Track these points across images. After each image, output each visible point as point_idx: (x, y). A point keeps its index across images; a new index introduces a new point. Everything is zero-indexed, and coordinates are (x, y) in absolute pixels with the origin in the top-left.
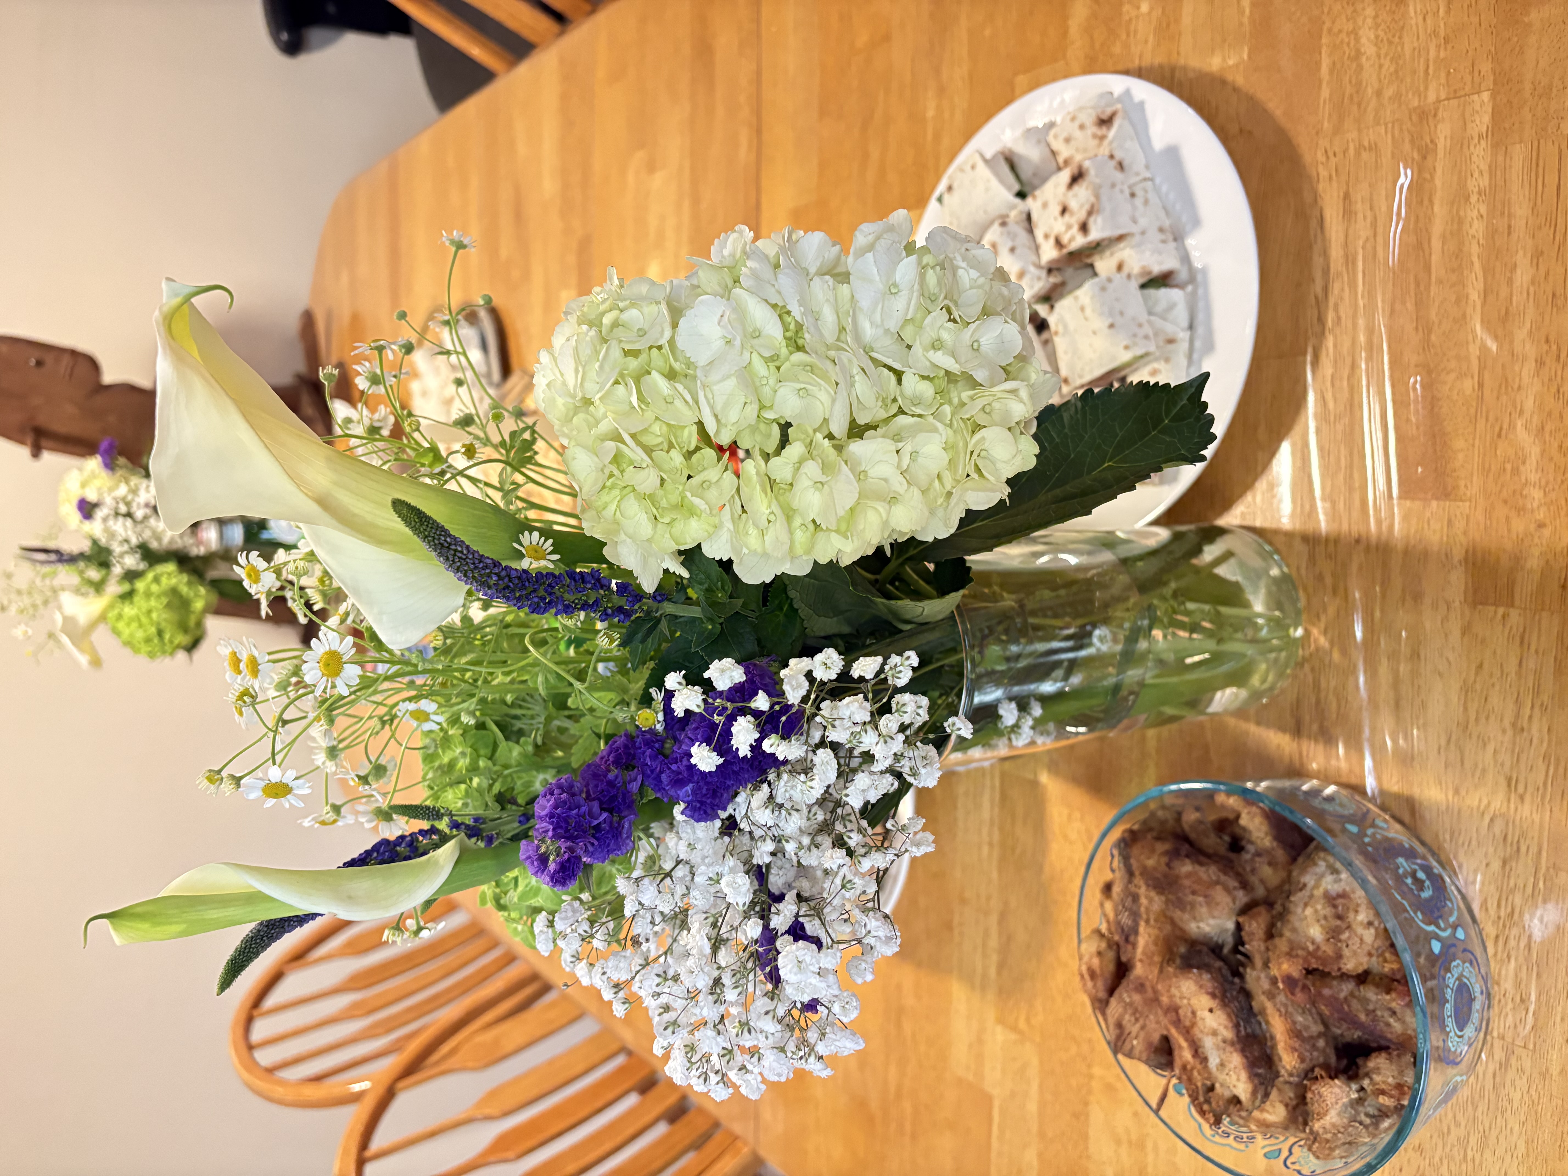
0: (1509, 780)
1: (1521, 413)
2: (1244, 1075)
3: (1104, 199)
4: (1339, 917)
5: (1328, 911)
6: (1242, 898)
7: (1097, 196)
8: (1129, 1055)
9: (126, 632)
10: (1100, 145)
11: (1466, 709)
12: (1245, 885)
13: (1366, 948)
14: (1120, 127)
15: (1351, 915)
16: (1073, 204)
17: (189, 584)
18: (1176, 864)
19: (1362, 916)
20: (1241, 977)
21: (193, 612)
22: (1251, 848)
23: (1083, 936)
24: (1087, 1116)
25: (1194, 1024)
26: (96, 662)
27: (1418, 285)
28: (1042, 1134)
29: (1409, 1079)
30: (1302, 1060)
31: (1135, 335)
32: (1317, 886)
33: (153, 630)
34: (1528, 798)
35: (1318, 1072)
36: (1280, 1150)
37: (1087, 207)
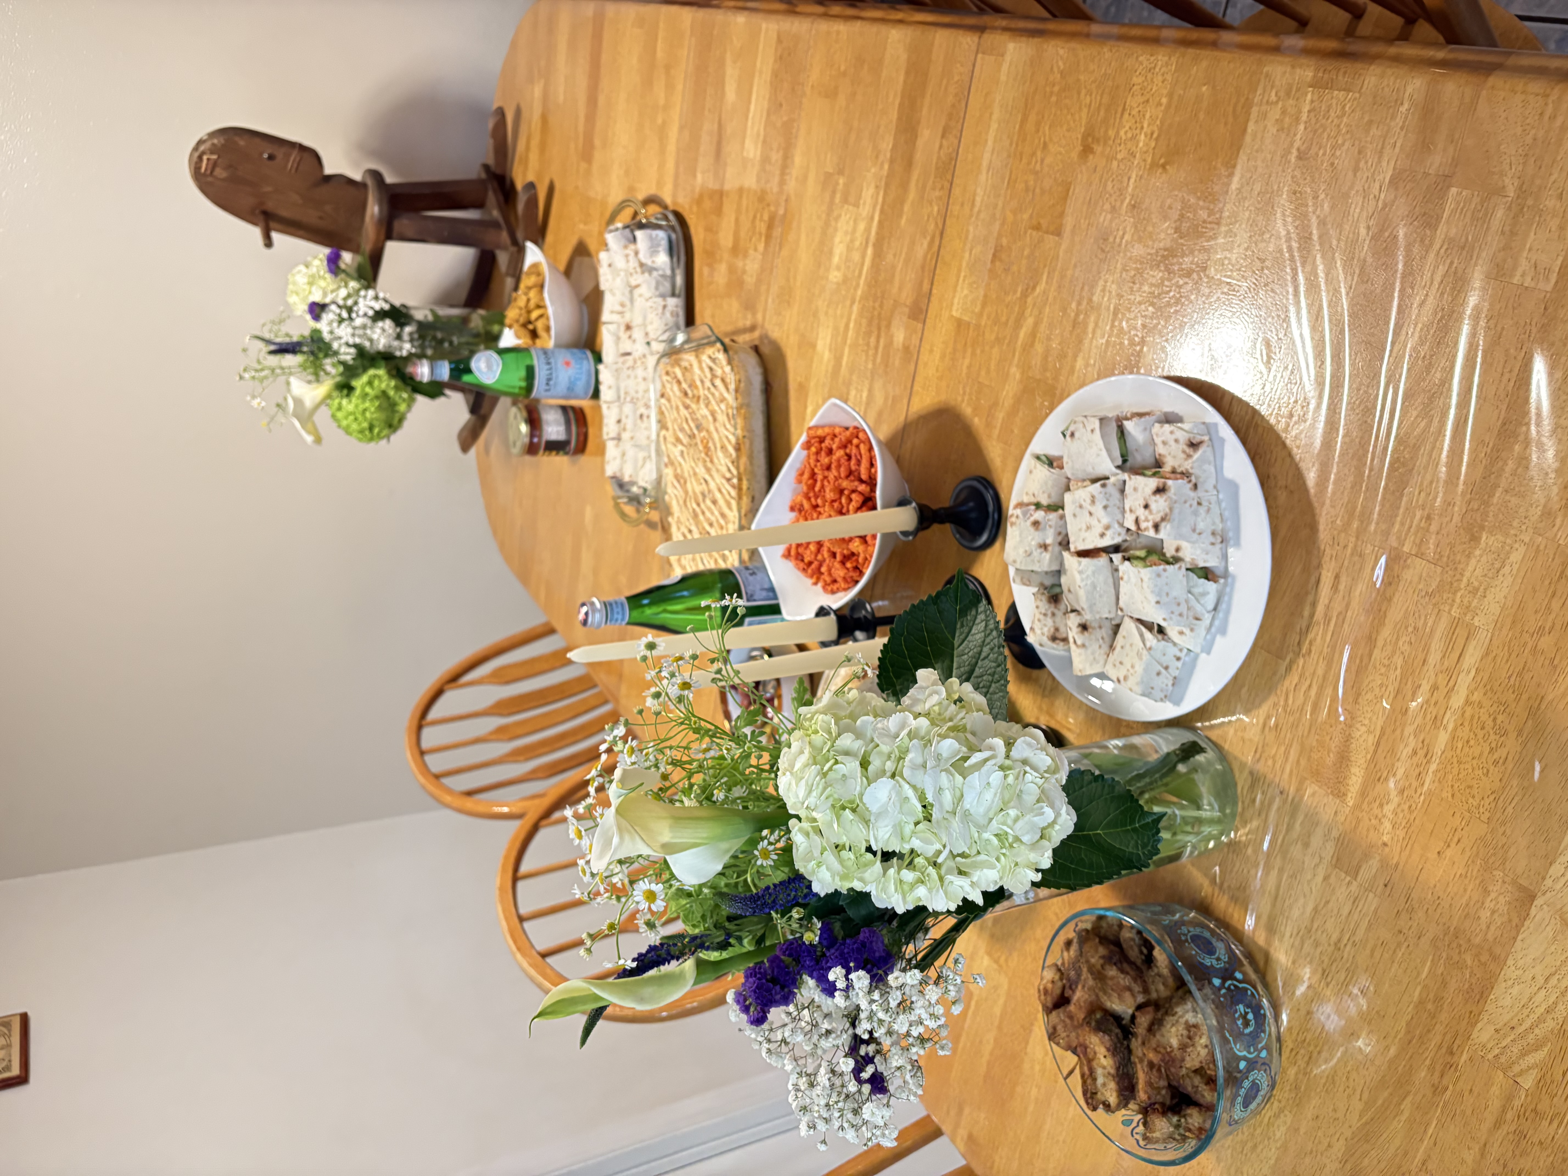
0: (1324, 971)
1: (1394, 775)
2: (1115, 1094)
3: (1176, 511)
4: (1190, 1038)
5: (1185, 1033)
6: (1140, 999)
7: (1171, 509)
8: (1058, 1044)
9: (344, 423)
10: (1186, 460)
11: (1312, 921)
12: (1146, 991)
13: (1200, 1059)
14: (1204, 452)
15: (1197, 1038)
16: (1153, 506)
17: (396, 388)
18: (1107, 967)
19: (1204, 1041)
20: (1129, 1040)
21: (397, 412)
22: (1156, 970)
23: (1047, 964)
24: (1031, 1031)
25: (1093, 1060)
26: (318, 440)
27: (1361, 661)
28: (1000, 1028)
29: (1207, 1125)
30: (1149, 1098)
31: (1172, 613)
32: (1181, 1017)
33: (365, 425)
34: (1331, 986)
35: (1157, 1106)
36: (1132, 1120)
37: (1162, 514)
